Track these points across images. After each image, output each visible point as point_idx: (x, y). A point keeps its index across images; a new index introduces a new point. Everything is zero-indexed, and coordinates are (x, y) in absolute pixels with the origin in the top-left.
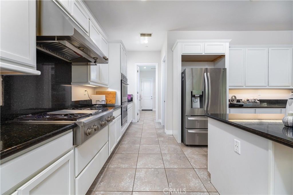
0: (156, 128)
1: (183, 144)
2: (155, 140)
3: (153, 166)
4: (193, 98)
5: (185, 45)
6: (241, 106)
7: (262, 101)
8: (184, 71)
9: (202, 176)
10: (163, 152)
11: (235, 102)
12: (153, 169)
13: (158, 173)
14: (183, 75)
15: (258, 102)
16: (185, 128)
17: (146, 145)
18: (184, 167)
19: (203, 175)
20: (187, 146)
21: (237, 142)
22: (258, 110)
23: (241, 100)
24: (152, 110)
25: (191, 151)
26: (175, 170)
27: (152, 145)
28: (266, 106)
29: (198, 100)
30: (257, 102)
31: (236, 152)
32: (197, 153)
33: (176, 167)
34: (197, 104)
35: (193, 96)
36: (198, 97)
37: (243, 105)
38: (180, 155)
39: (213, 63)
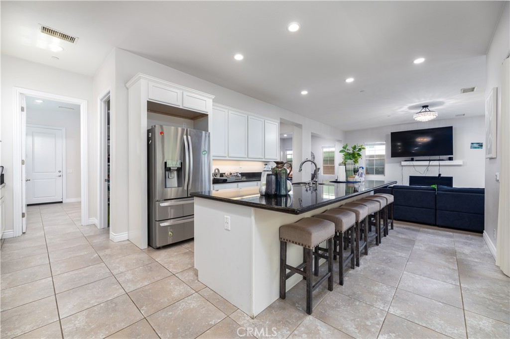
0: (86, 235)
1: (150, 248)
2: (92, 258)
3: (100, 300)
4: (167, 172)
5: (153, 86)
6: (225, 181)
7: (243, 174)
8: (152, 128)
9: (187, 278)
10: (115, 272)
11: (218, 177)
12: (102, 305)
13: (116, 305)
14: (150, 134)
15: (240, 175)
16: (154, 221)
17: (72, 273)
18: (159, 278)
19: (188, 276)
20: (159, 248)
21: (227, 218)
22: (240, 184)
23: (225, 173)
24: (62, 202)
25: (166, 254)
26: (147, 288)
27: (86, 268)
28: (245, 180)
29: (175, 174)
30: (238, 176)
31: (227, 230)
32: (175, 254)
33: (146, 284)
34: (173, 180)
35: (167, 169)
36: (174, 170)
37: (226, 180)
38: (149, 265)
39: (192, 121)
